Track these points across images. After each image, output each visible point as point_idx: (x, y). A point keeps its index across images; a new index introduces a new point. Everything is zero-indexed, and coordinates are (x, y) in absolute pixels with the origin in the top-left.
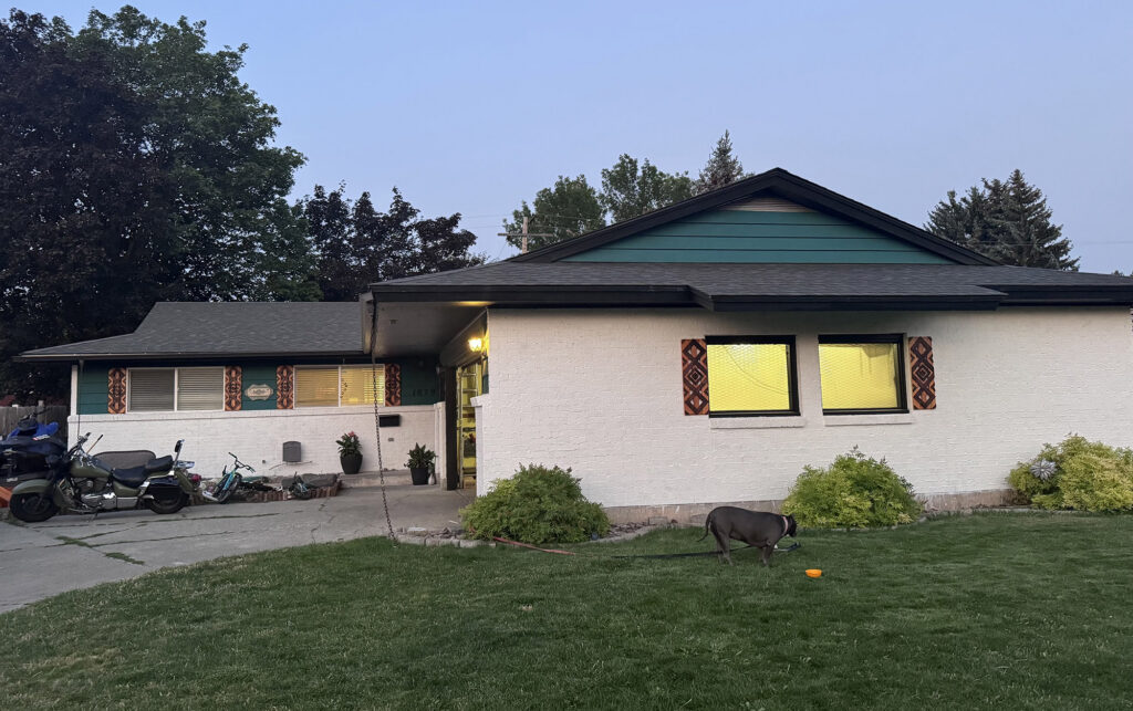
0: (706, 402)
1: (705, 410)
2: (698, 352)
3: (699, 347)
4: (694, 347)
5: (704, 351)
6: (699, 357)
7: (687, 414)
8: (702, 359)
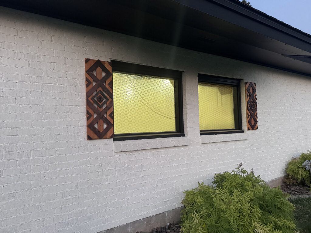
0: (111, 125)
1: (109, 134)
2: (104, 74)
3: (104, 69)
4: (99, 69)
5: (109, 75)
6: (104, 79)
7: (89, 138)
8: (108, 82)
